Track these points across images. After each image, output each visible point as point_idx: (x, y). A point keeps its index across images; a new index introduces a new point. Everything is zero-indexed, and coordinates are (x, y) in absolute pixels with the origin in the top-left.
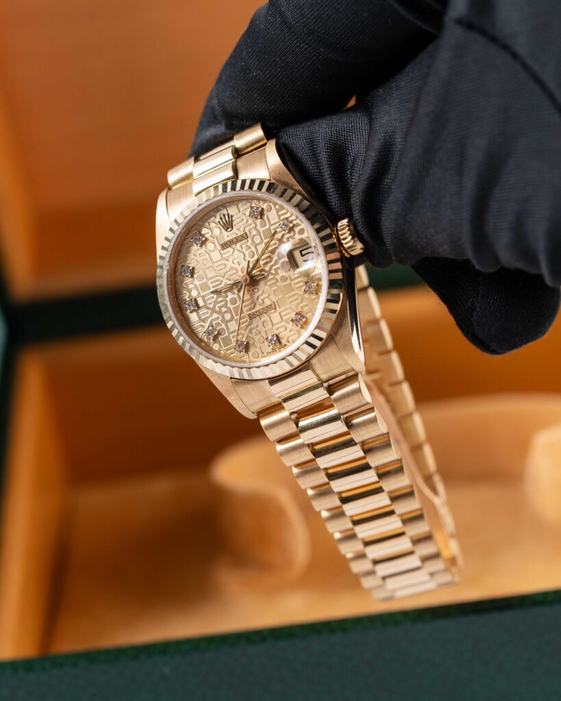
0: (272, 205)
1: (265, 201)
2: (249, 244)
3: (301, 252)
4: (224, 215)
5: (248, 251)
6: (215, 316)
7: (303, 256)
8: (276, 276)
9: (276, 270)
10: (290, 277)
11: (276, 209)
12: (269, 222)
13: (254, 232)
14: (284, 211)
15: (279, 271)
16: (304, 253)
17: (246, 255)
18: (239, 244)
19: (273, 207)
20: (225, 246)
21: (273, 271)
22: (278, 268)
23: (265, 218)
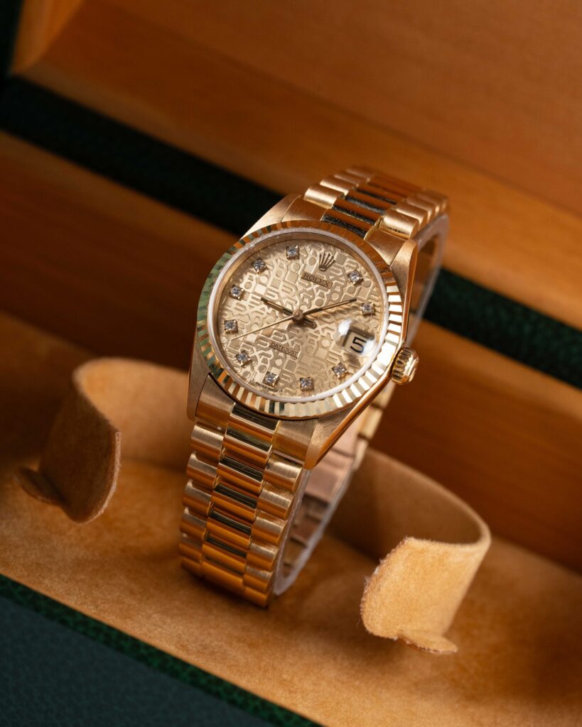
0: (372, 284)
1: (372, 275)
2: (326, 293)
3: (356, 338)
4: (329, 255)
5: (320, 298)
7: (354, 342)
11: (372, 290)
12: (358, 294)
13: (338, 289)
14: (377, 298)
16: (357, 341)
17: (316, 299)
18: (317, 286)
19: (371, 287)
20: (306, 277)
23: (358, 288)
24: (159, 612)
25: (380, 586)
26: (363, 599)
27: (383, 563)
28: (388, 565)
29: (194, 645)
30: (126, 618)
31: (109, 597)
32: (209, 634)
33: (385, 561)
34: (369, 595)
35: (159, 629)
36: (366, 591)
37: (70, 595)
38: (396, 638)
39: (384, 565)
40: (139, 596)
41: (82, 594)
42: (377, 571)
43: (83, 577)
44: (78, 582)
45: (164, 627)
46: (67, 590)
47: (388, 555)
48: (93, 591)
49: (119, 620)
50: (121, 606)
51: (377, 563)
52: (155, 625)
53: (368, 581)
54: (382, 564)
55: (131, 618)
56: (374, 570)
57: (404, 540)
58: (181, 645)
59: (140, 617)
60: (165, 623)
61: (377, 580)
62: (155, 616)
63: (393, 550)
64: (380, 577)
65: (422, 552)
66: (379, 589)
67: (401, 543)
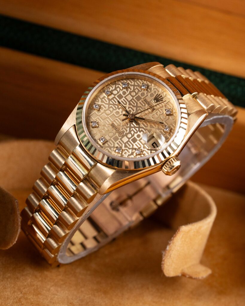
6: (107, 106)
8: (138, 132)
9: (142, 131)
10: (141, 139)
12: (166, 120)
14: (175, 126)
15: (142, 132)
21: (141, 129)
22: (143, 132)
23: (168, 117)
24: (53, 285)
25: (171, 254)
26: (163, 262)
27: (171, 243)
28: (173, 243)
29: (76, 301)
30: (38, 294)
31: (26, 283)
32: (82, 292)
34: (165, 260)
35: (56, 296)
36: (164, 259)
37: (6, 288)
38: (180, 275)
40: (40, 279)
41: (12, 286)
42: (168, 248)
43: (9, 275)
44: (7, 278)
45: (58, 294)
46: (3, 286)
47: (172, 238)
48: (17, 283)
49: (35, 297)
50: (33, 288)
52: (53, 294)
53: (164, 253)
55: (40, 294)
57: (179, 229)
58: (70, 303)
59: (44, 291)
60: (57, 291)
61: (169, 251)
62: (52, 288)
64: (170, 250)
65: (189, 231)
66: (170, 256)
67: (178, 231)
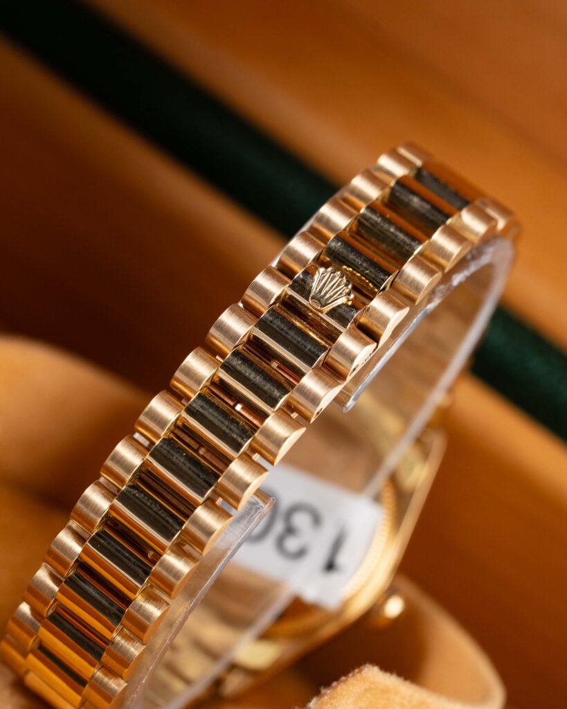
27: (325, 694)
28: (332, 698)
33: (328, 692)
39: (326, 698)
42: (313, 703)
47: (334, 684)
51: (317, 693)
54: (323, 696)
56: (310, 702)
57: (362, 667)
63: (343, 678)
65: (385, 691)
67: (357, 670)
